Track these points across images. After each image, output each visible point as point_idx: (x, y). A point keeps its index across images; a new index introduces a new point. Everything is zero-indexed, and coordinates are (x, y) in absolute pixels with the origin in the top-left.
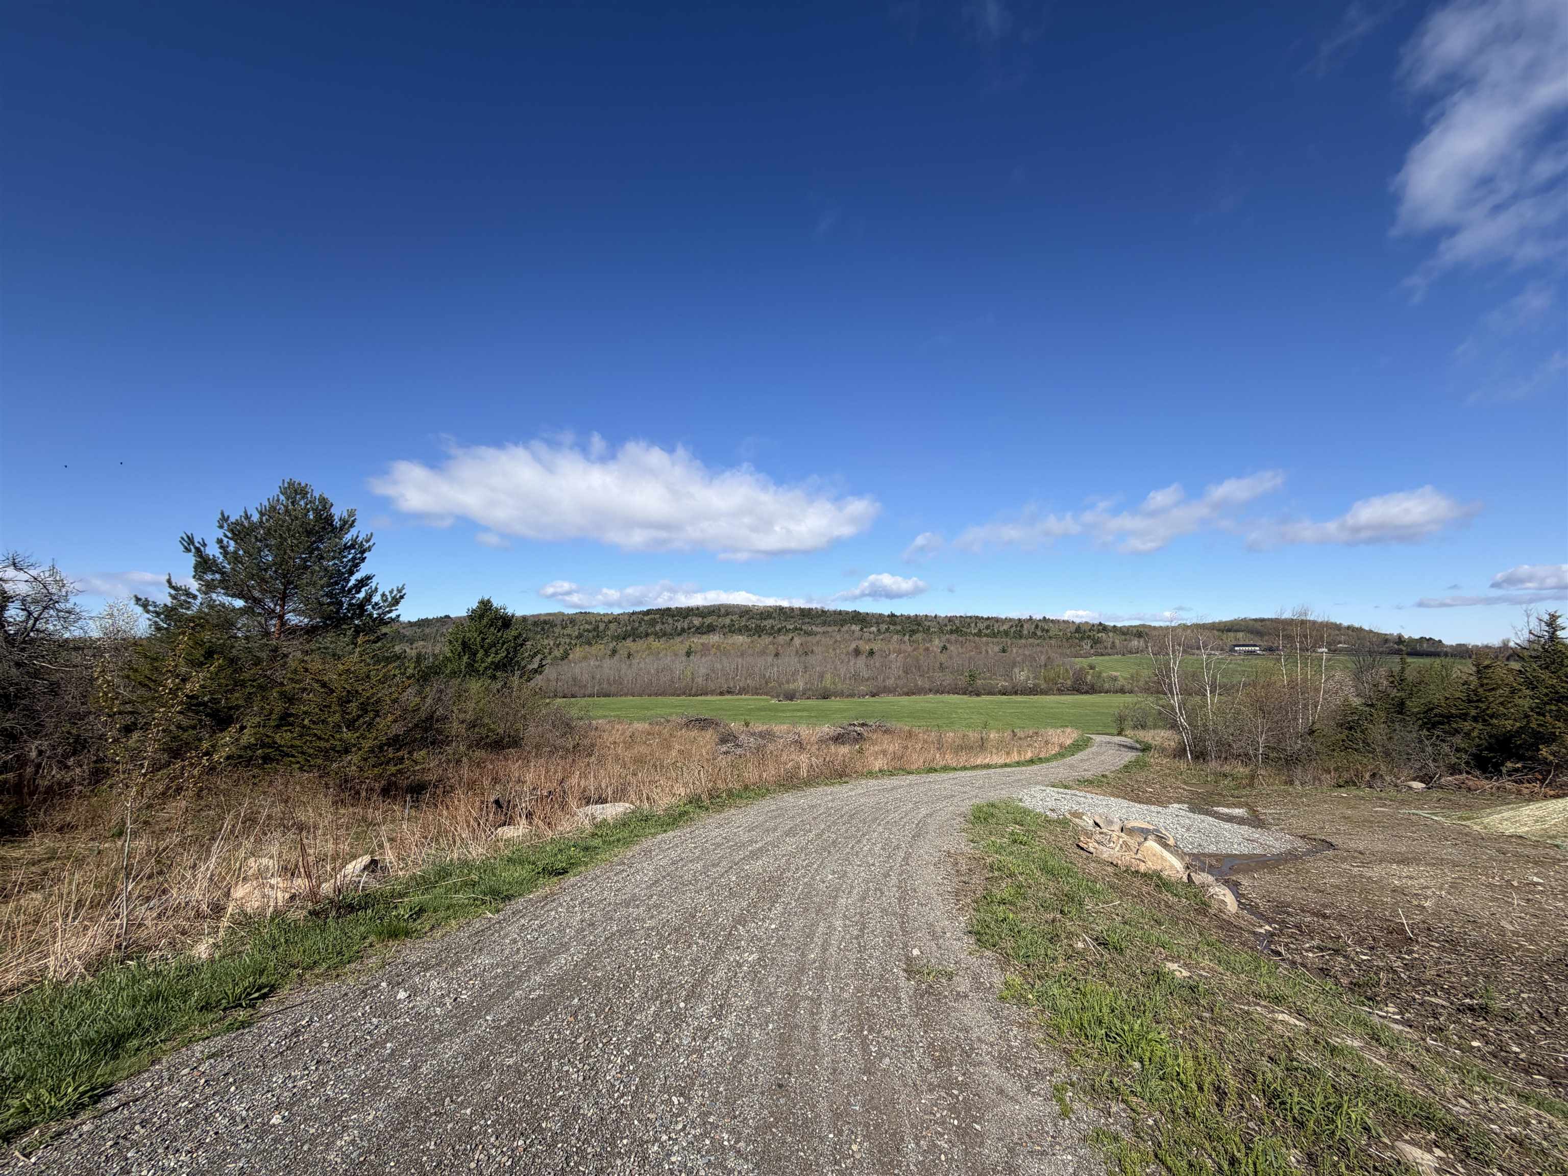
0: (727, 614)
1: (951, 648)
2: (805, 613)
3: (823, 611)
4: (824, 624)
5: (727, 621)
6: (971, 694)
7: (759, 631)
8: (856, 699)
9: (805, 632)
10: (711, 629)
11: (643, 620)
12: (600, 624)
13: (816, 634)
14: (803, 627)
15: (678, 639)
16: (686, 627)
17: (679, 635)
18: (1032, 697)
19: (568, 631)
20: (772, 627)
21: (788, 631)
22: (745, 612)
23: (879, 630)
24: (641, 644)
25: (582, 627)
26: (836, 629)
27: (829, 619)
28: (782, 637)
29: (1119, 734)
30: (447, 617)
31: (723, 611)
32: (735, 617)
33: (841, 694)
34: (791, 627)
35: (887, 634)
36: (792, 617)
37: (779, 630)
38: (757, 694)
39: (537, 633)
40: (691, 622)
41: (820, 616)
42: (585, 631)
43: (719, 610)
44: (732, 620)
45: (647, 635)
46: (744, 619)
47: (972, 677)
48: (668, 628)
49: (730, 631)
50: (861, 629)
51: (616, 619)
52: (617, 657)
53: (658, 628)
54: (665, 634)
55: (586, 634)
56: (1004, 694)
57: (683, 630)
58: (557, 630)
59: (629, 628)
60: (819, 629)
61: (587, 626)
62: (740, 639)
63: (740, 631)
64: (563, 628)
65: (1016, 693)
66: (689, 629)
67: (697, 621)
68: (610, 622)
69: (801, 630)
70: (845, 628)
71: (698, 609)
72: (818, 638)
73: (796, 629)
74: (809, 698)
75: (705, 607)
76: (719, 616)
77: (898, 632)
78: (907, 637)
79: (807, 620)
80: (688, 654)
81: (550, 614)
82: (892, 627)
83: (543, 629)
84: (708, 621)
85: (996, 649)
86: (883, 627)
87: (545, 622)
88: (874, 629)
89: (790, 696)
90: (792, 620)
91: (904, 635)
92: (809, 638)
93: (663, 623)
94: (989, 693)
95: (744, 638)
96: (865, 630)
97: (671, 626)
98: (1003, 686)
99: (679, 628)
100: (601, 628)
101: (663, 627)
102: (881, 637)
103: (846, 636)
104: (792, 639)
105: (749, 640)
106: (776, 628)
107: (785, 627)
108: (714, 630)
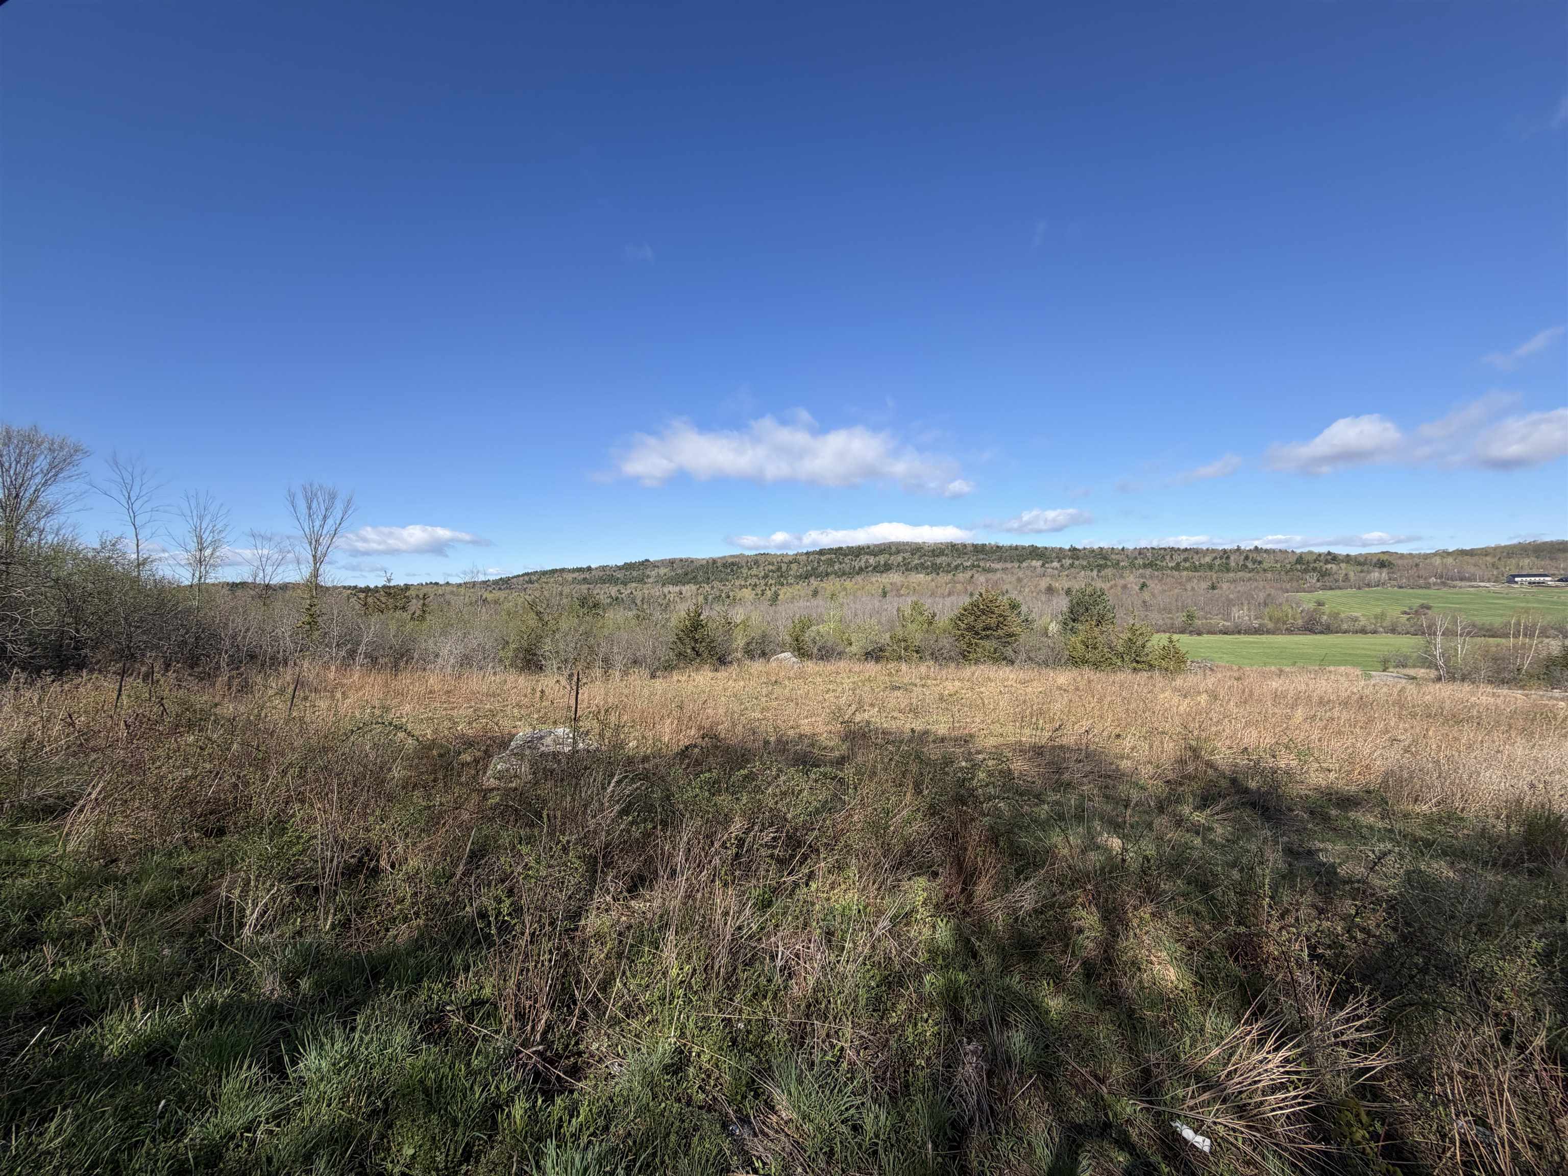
0: (898, 552)
1: (1151, 584)
2: (979, 550)
3: (998, 547)
4: (1000, 559)
5: (900, 558)
6: (1191, 633)
7: (936, 569)
9: (984, 570)
10: (887, 568)
11: (820, 559)
12: (782, 564)
13: (996, 570)
14: (982, 564)
15: (859, 578)
16: (863, 566)
17: (858, 574)
18: (1258, 636)
19: (754, 571)
20: (949, 565)
21: (965, 568)
22: (916, 549)
23: (1062, 566)
24: (824, 583)
25: (765, 568)
26: (1016, 565)
27: (1004, 555)
28: (961, 574)
29: (1384, 671)
30: (647, 561)
31: (894, 549)
32: (907, 555)
34: (968, 564)
35: (1073, 570)
36: (965, 554)
37: (957, 567)
39: (728, 574)
40: (867, 561)
41: (996, 551)
42: (769, 571)
43: (890, 548)
44: (904, 559)
45: (827, 575)
46: (916, 557)
47: (1190, 617)
48: (847, 568)
49: (907, 570)
50: (1043, 565)
51: (795, 560)
52: (819, 597)
54: (844, 574)
55: (771, 574)
56: (1225, 633)
57: (861, 569)
58: (745, 571)
59: (809, 568)
60: (998, 566)
61: (771, 567)
62: (920, 577)
63: (918, 569)
64: (750, 569)
65: (1239, 633)
66: (867, 568)
67: (872, 560)
68: (791, 563)
69: (979, 567)
70: (1025, 564)
71: (869, 547)
72: (998, 575)
73: (974, 566)
75: (875, 546)
76: (891, 554)
77: (1083, 568)
78: (1095, 573)
79: (982, 556)
80: (885, 594)
81: (731, 556)
82: (1077, 563)
83: (732, 570)
84: (882, 559)
85: (1204, 585)
86: (1068, 562)
87: (733, 564)
88: (1056, 564)
90: (966, 557)
91: (1092, 570)
92: (990, 575)
93: (841, 563)
94: (1210, 632)
95: (922, 576)
96: (1047, 565)
97: (849, 565)
98: (1223, 625)
99: (857, 568)
100: (784, 569)
101: (841, 566)
102: (1066, 573)
103: (1029, 573)
104: (972, 577)
105: (929, 578)
106: (952, 566)
107: (962, 564)
108: (891, 569)
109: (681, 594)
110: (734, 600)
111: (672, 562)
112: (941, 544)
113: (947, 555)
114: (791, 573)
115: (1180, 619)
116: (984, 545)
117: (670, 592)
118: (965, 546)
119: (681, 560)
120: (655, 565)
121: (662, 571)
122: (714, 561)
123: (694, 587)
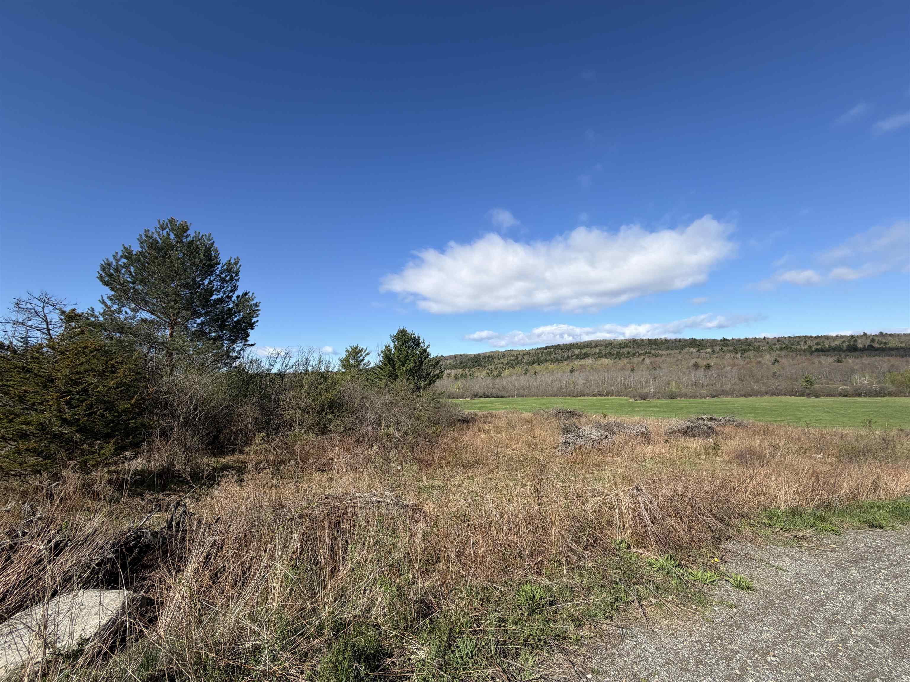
0: (596, 346)
1: (784, 361)
4: (668, 349)
5: (597, 350)
6: (808, 395)
7: (619, 355)
8: (698, 400)
9: (654, 355)
10: (586, 356)
11: (543, 352)
12: (519, 356)
13: (662, 355)
14: (652, 352)
15: (566, 363)
16: (570, 355)
17: (566, 360)
18: (879, 398)
19: (502, 361)
20: (629, 353)
21: (640, 354)
22: (609, 344)
23: (713, 351)
24: (542, 367)
25: (509, 358)
26: (678, 351)
27: (671, 345)
28: (636, 359)
31: (593, 344)
32: (602, 348)
33: (685, 396)
34: (643, 352)
35: (721, 353)
36: (643, 346)
37: (634, 354)
38: (620, 396)
39: (485, 363)
40: (573, 352)
41: (664, 344)
42: (510, 360)
43: (591, 344)
44: (600, 350)
45: (546, 361)
46: (608, 348)
47: (809, 382)
48: (559, 357)
49: (599, 357)
50: (698, 351)
51: (528, 353)
52: (528, 374)
53: (552, 357)
54: (557, 360)
55: (511, 362)
56: (846, 396)
57: (568, 357)
58: (496, 360)
59: (535, 358)
60: (664, 353)
61: (512, 358)
62: (606, 361)
63: (606, 356)
64: (499, 359)
65: (859, 395)
66: (572, 356)
67: (577, 352)
68: (524, 355)
69: (650, 353)
70: (685, 350)
71: (577, 344)
72: (663, 358)
73: (646, 353)
74: (658, 399)
75: (581, 343)
76: (591, 348)
77: (730, 352)
78: (739, 355)
79: (654, 347)
80: (572, 371)
81: (492, 352)
82: (725, 348)
83: (488, 360)
84: (584, 351)
86: (717, 348)
87: (489, 357)
88: (709, 350)
89: (644, 397)
90: (643, 348)
91: (737, 353)
92: (657, 359)
93: (556, 354)
94: (829, 395)
96: (701, 351)
97: (560, 355)
98: (842, 389)
99: (566, 356)
100: (520, 358)
101: (556, 356)
102: (716, 355)
103: (687, 356)
104: (643, 360)
105: (613, 361)
106: (631, 353)
107: (638, 352)
108: (589, 356)
111: (455, 357)
112: (626, 340)
113: (630, 347)
114: (524, 361)
115: (799, 385)
116: (656, 340)
118: (642, 340)
119: (461, 355)
120: (446, 359)
121: (448, 362)
122: (479, 355)
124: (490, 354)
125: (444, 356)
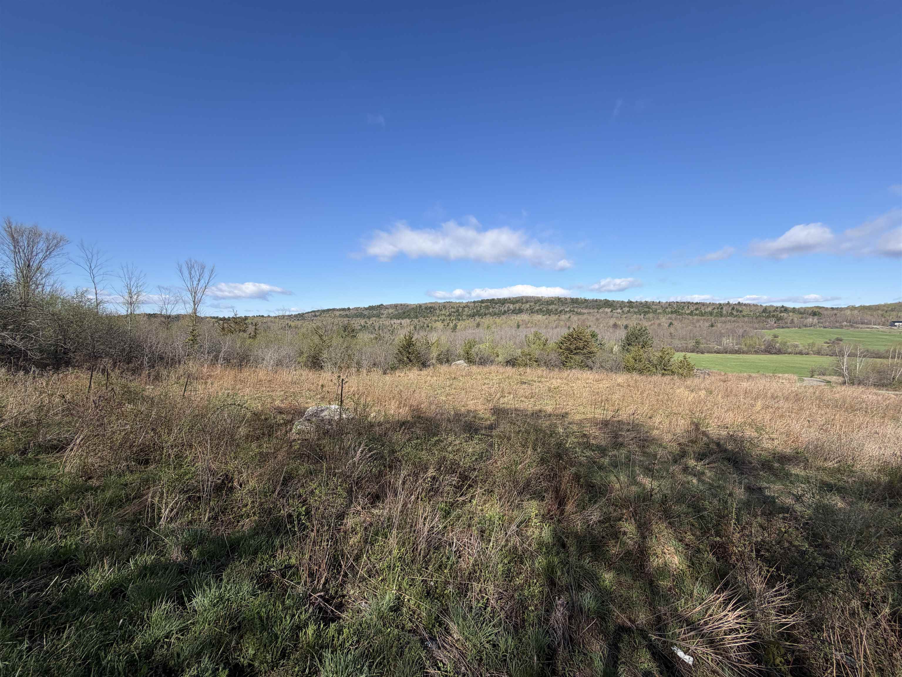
0: (527, 302)
1: (675, 323)
2: (575, 301)
3: (585, 300)
4: (586, 307)
5: (528, 306)
6: (697, 352)
7: (549, 312)
9: (577, 313)
10: (520, 311)
11: (481, 306)
12: (459, 308)
13: (584, 314)
14: (576, 310)
15: (504, 317)
16: (506, 310)
17: (503, 314)
18: (737, 355)
19: (443, 312)
20: (556, 310)
21: (566, 312)
22: (538, 301)
23: (623, 312)
24: (484, 319)
25: (450, 310)
26: (596, 310)
27: (589, 305)
28: (563, 316)
29: (811, 377)
30: (382, 305)
31: (524, 300)
32: (532, 304)
34: (568, 309)
35: (629, 314)
36: (566, 304)
37: (561, 312)
39: (428, 313)
40: (509, 307)
41: (584, 303)
42: (452, 312)
43: (522, 299)
44: (530, 306)
45: (485, 315)
46: (537, 305)
47: (698, 343)
48: (497, 311)
49: (532, 312)
50: (612, 311)
51: (467, 306)
54: (495, 314)
55: (453, 314)
56: (719, 353)
57: (505, 312)
58: (438, 311)
59: (475, 311)
60: (585, 311)
61: (453, 310)
62: (539, 317)
63: (538, 312)
64: (441, 311)
65: (726, 353)
66: (508, 311)
67: (512, 307)
68: (465, 307)
69: (574, 311)
70: (601, 310)
71: (510, 299)
72: (585, 316)
73: (570, 311)
75: (514, 298)
76: (522, 303)
77: (635, 313)
78: (642, 316)
79: (576, 305)
80: (518, 326)
81: (431, 303)
82: (631, 310)
83: (430, 311)
84: (517, 306)
85: (707, 324)
86: (626, 309)
87: (431, 308)
88: (619, 311)
90: (567, 305)
91: (640, 315)
92: (580, 317)
93: (493, 308)
94: (708, 352)
95: (540, 316)
96: (614, 311)
97: (498, 309)
98: (717, 348)
99: (503, 311)
100: (460, 311)
101: (493, 310)
102: (625, 316)
103: (603, 315)
104: (570, 317)
105: (545, 317)
106: (558, 310)
107: (564, 309)
108: (522, 312)
109: (401, 324)
110: (432, 328)
111: (396, 306)
112: (552, 297)
113: (555, 304)
114: (465, 313)
115: (691, 344)
116: (577, 299)
117: (395, 323)
118: (566, 299)
119: (401, 305)
120: (386, 308)
121: (390, 311)
122: (420, 306)
123: (408, 321)
124: (431, 305)
125: (384, 304)
